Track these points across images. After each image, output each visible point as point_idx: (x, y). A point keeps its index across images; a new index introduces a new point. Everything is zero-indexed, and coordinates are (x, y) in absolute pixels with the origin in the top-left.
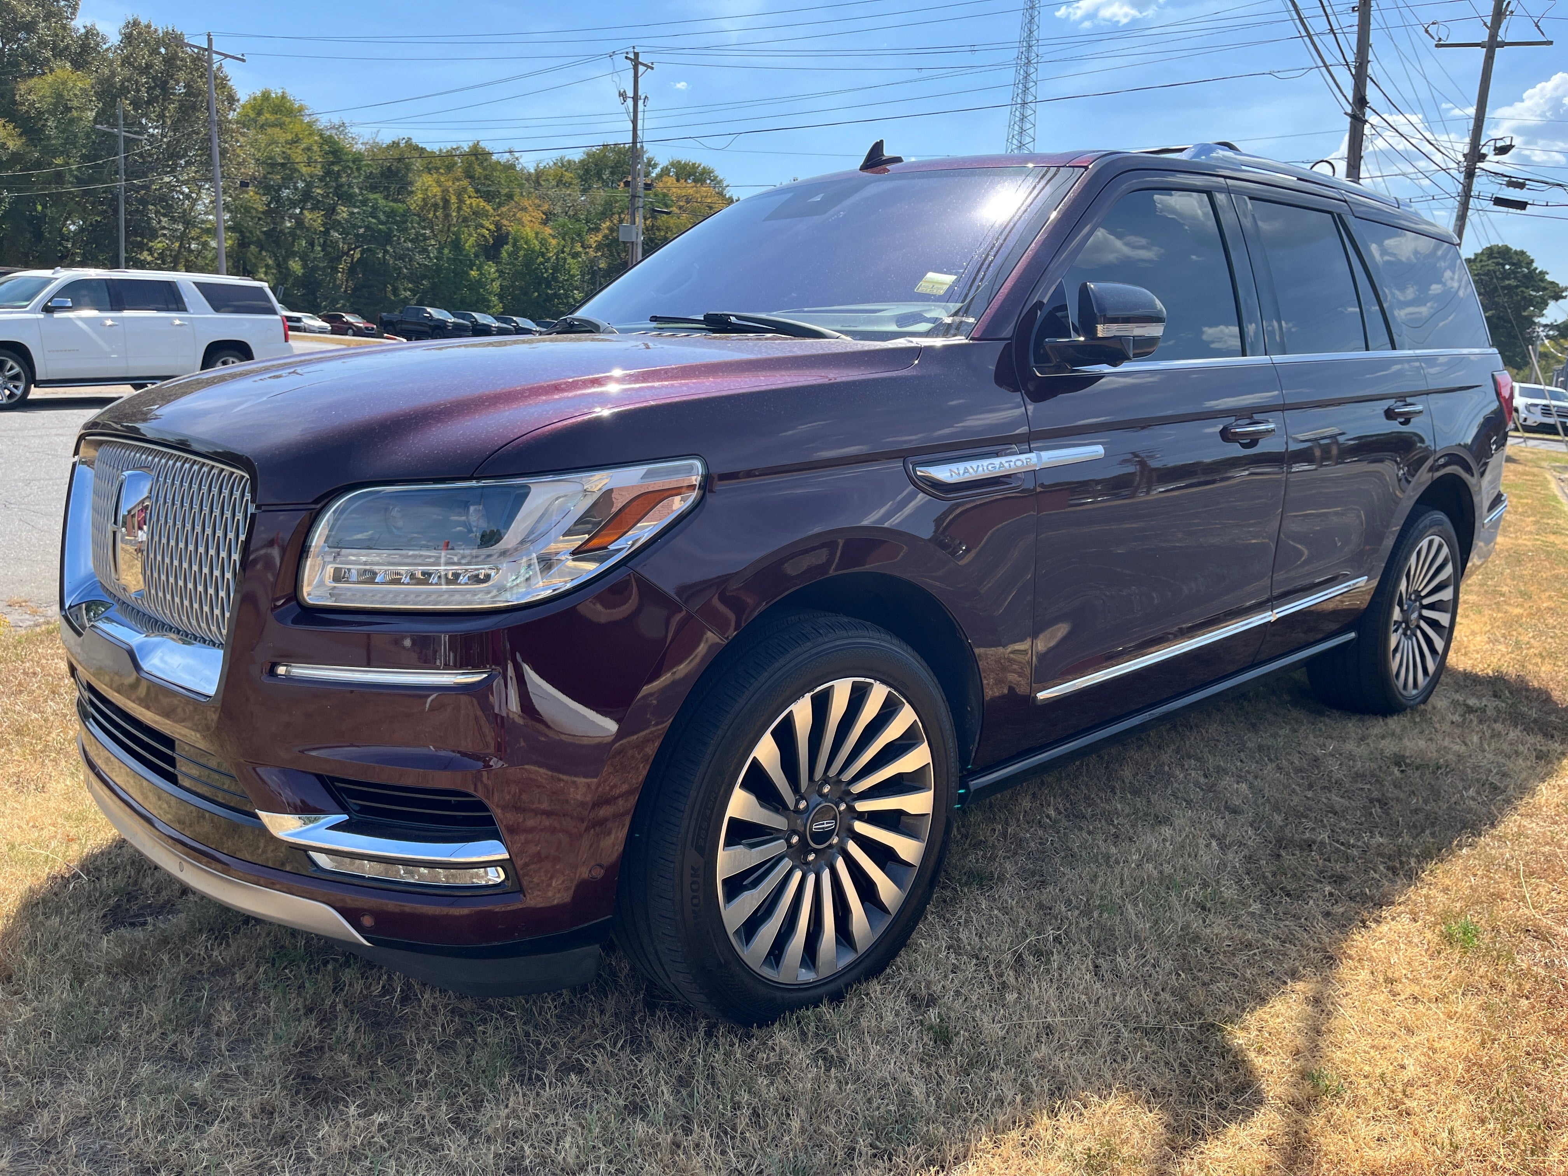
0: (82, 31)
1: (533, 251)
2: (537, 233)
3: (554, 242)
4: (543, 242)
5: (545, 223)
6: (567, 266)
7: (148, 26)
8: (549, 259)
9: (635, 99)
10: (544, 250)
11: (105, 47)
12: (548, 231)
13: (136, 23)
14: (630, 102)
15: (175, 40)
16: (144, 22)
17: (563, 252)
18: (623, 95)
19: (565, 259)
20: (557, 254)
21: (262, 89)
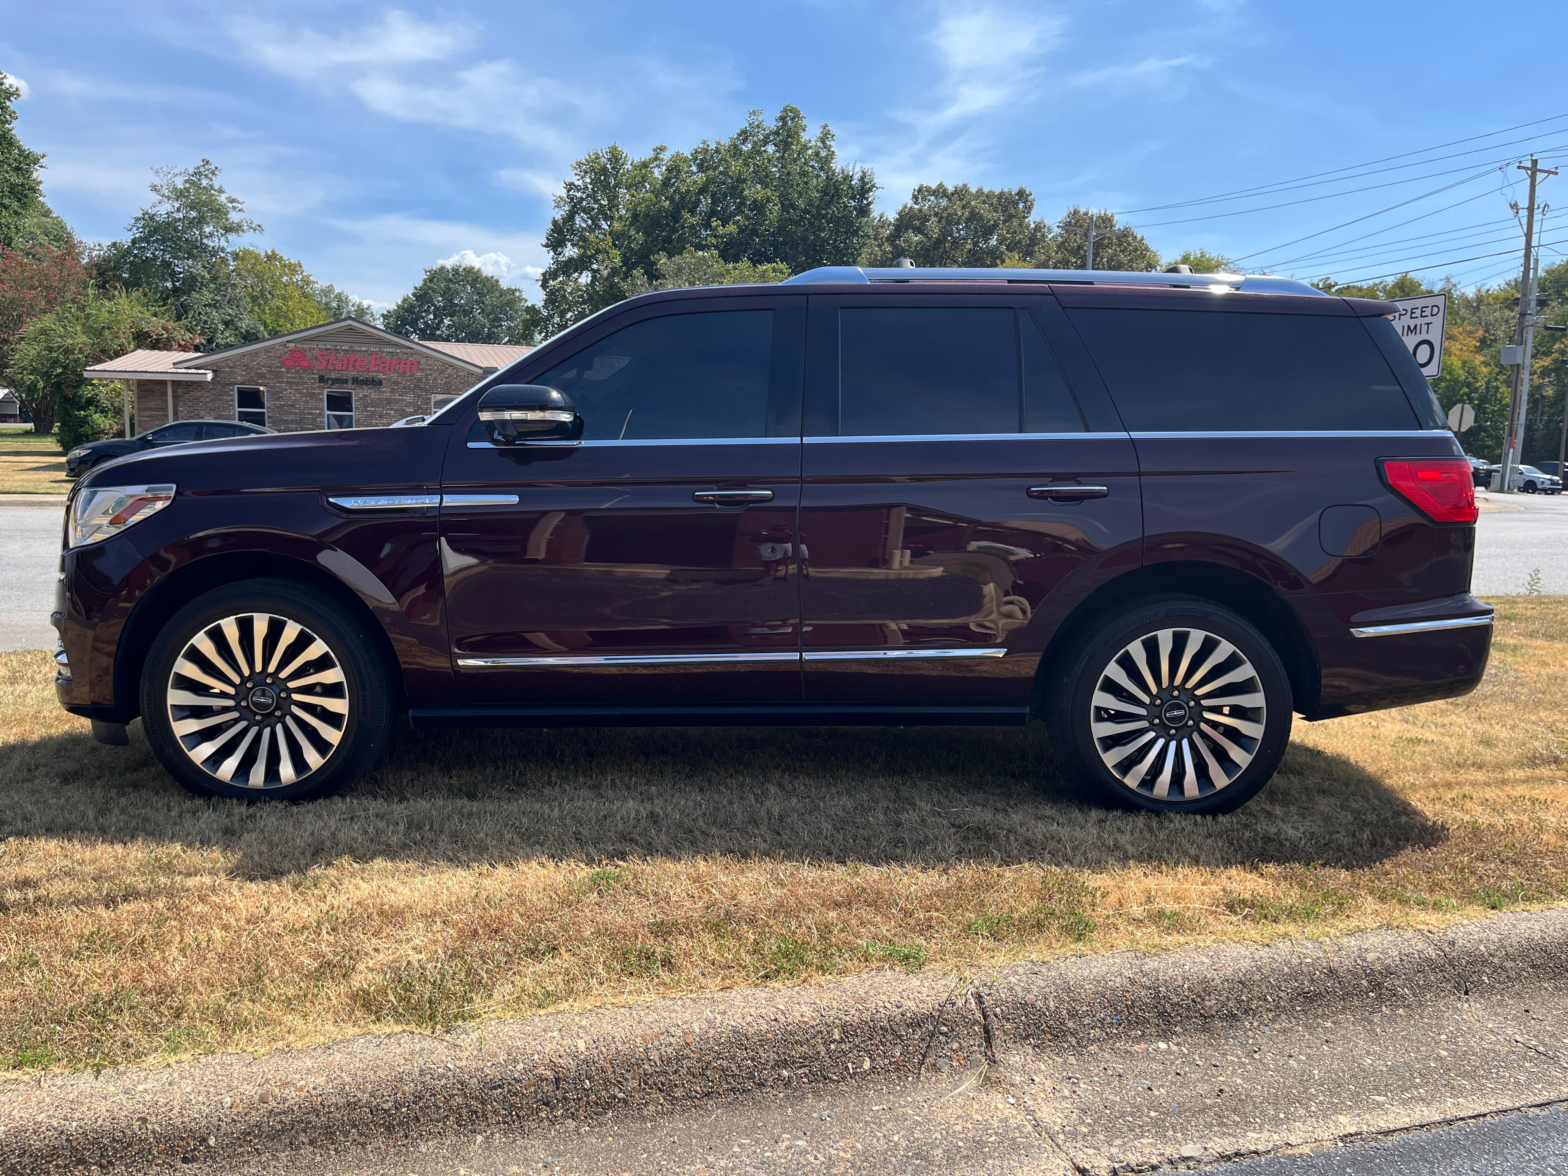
0: (1033, 226)
1: (1457, 381)
2: (1464, 363)
3: (1485, 370)
4: (1472, 372)
5: (1479, 350)
6: (1499, 396)
7: (1086, 214)
8: (1477, 389)
9: (1531, 210)
10: (1471, 380)
11: (1050, 236)
12: (1479, 358)
13: (1076, 212)
14: (1524, 213)
15: (1106, 221)
16: (1082, 210)
17: (1496, 380)
18: (1514, 206)
19: (1497, 388)
20: (1488, 383)
21: (1183, 253)
